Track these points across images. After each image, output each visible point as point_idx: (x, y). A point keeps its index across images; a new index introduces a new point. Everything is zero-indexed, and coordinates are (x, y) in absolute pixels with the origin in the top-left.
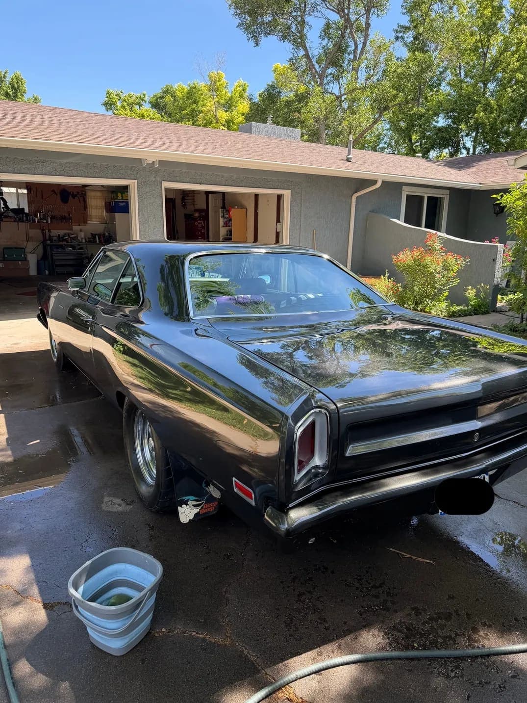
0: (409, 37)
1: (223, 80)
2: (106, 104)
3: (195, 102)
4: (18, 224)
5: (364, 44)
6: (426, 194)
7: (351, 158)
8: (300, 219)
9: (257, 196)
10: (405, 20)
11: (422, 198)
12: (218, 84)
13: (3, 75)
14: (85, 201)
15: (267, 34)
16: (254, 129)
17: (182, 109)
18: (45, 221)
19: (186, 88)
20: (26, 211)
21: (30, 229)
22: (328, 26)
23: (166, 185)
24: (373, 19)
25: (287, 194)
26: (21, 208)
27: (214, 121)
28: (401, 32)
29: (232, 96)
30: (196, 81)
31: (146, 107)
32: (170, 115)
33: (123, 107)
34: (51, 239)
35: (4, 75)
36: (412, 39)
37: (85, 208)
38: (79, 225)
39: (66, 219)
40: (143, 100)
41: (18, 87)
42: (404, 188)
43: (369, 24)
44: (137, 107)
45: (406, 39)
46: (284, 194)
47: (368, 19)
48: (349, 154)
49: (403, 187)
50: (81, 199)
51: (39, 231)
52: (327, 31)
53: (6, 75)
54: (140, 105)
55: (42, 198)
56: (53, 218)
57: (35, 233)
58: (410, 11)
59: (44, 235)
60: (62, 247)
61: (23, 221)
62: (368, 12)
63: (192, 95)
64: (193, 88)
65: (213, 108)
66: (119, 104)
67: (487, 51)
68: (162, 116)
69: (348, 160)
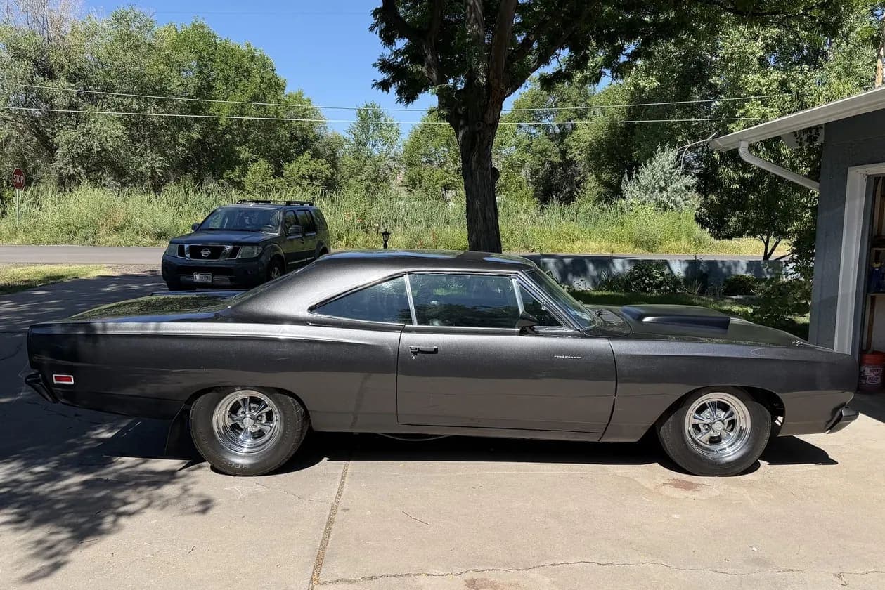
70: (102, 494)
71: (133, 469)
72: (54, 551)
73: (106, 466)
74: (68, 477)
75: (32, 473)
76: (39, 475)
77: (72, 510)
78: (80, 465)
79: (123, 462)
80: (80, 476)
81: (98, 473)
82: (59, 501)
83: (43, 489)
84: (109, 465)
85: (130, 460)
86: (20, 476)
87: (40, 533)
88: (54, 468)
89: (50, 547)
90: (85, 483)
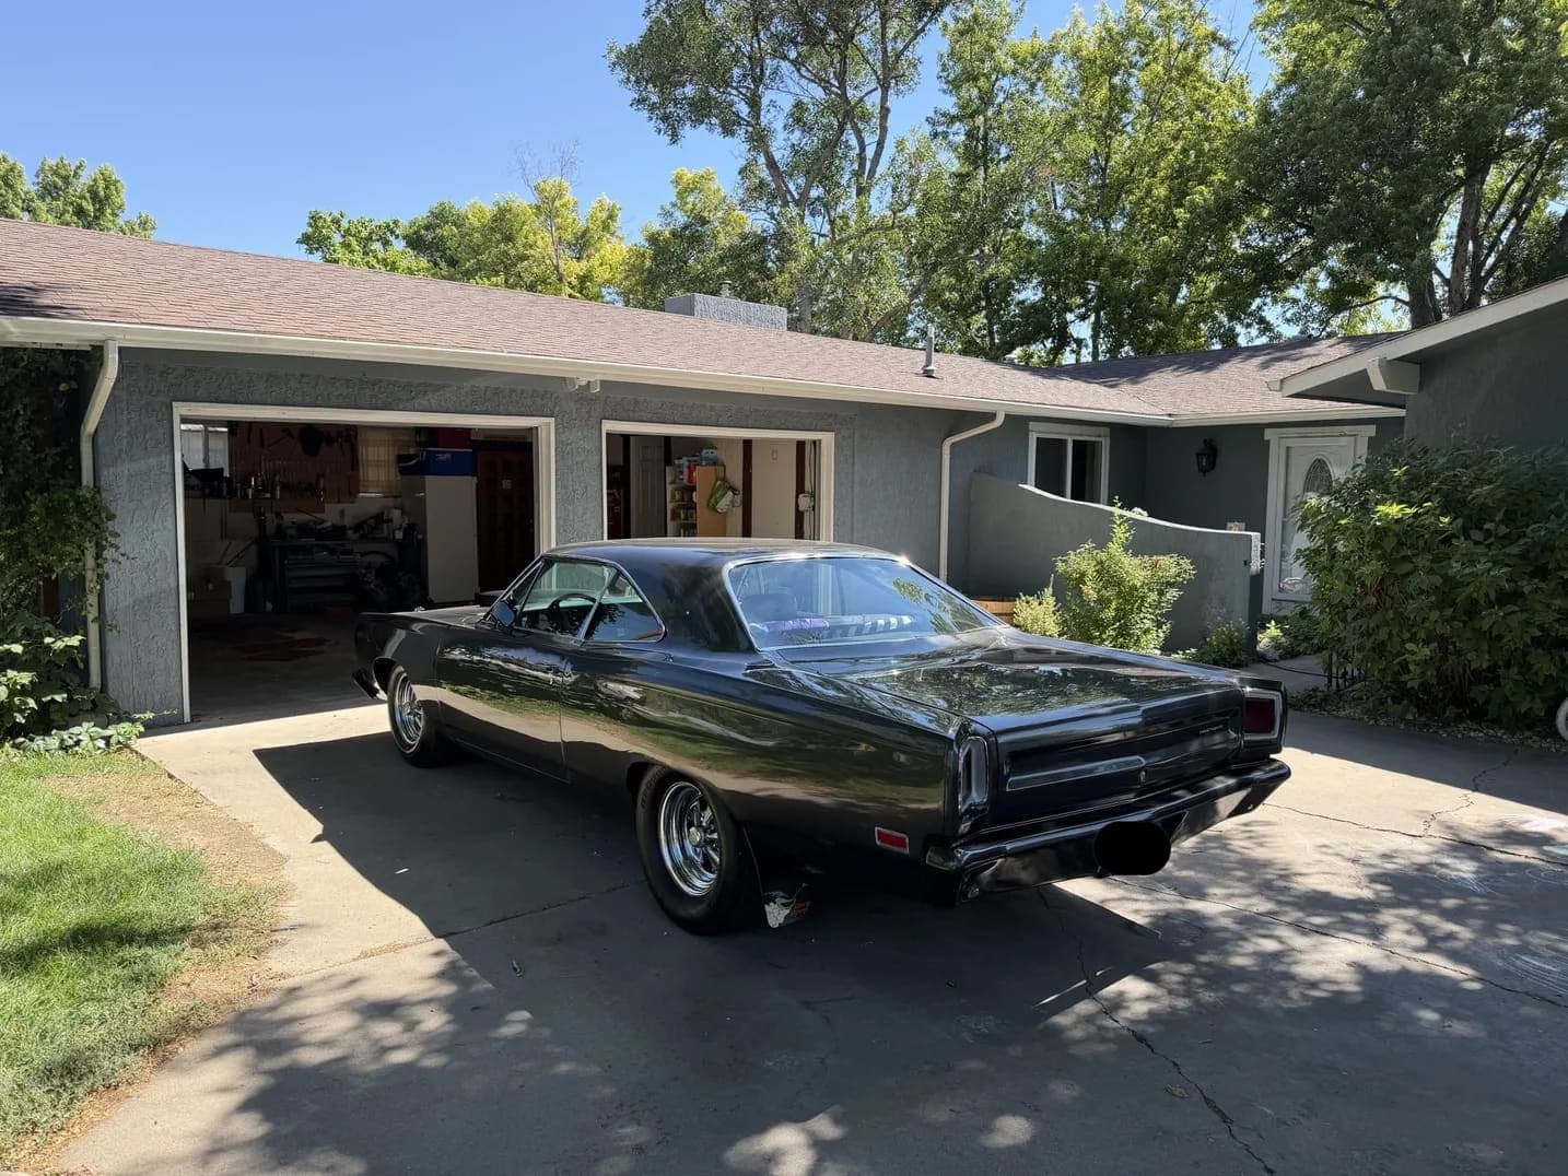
0: (958, 133)
1: (568, 197)
2: (306, 239)
3: (509, 239)
4: (204, 503)
5: (880, 145)
6: (1070, 436)
7: (932, 371)
8: (852, 487)
9: (748, 443)
10: (949, 104)
11: (1062, 443)
12: (557, 203)
13: (72, 173)
14: (354, 450)
15: (697, 122)
16: (698, 307)
17: (476, 251)
18: (268, 495)
19: (489, 210)
20: (226, 474)
21: (230, 511)
22: (799, 105)
23: (610, 426)
24: (893, 102)
25: (827, 439)
26: (212, 467)
27: (554, 278)
28: (943, 124)
29: (588, 228)
30: (510, 195)
31: (399, 245)
32: (453, 263)
33: (347, 246)
34: (280, 532)
35: (75, 172)
36: (963, 138)
37: (354, 464)
38: (339, 502)
39: (309, 491)
40: (392, 232)
41: (107, 197)
42: (1032, 425)
43: (888, 110)
44: (377, 246)
45: (951, 137)
46: (820, 441)
47: (884, 99)
48: (929, 362)
49: (1031, 423)
50: (346, 446)
51: (251, 515)
52: (798, 116)
53: (80, 172)
54: (386, 243)
55: (262, 444)
56: (285, 487)
57: (243, 520)
58: (955, 85)
59: (261, 525)
60: (307, 550)
61: (219, 496)
62: (885, 88)
63: (502, 225)
64: (506, 210)
65: (551, 251)
66: (337, 239)
67: (1106, 163)
68: (436, 264)
69: (928, 374)
70: (1184, 873)
71: (1128, 895)
72: (1247, 835)
73: (1164, 914)
74: (1225, 914)
75: (1279, 939)
76: (1268, 933)
77: (1225, 865)
78: (1204, 930)
79: (1137, 911)
80: (1205, 911)
81: (1180, 906)
82: (1241, 880)
83: (1261, 905)
84: (1159, 914)
85: (1125, 911)
86: (1299, 941)
87: (1260, 853)
88: (1245, 939)
89: (1250, 838)
90: (1202, 896)
